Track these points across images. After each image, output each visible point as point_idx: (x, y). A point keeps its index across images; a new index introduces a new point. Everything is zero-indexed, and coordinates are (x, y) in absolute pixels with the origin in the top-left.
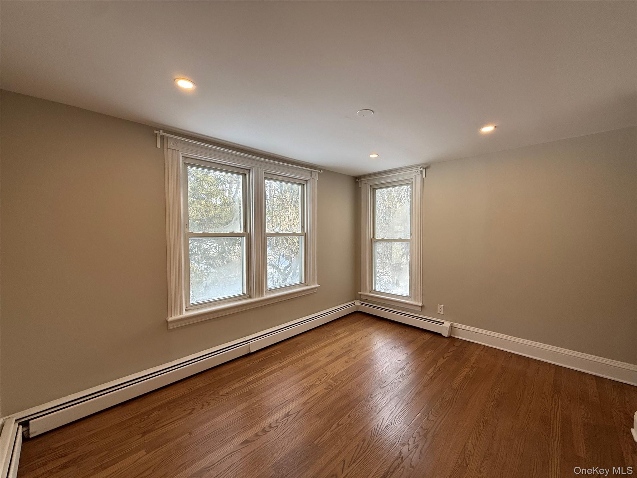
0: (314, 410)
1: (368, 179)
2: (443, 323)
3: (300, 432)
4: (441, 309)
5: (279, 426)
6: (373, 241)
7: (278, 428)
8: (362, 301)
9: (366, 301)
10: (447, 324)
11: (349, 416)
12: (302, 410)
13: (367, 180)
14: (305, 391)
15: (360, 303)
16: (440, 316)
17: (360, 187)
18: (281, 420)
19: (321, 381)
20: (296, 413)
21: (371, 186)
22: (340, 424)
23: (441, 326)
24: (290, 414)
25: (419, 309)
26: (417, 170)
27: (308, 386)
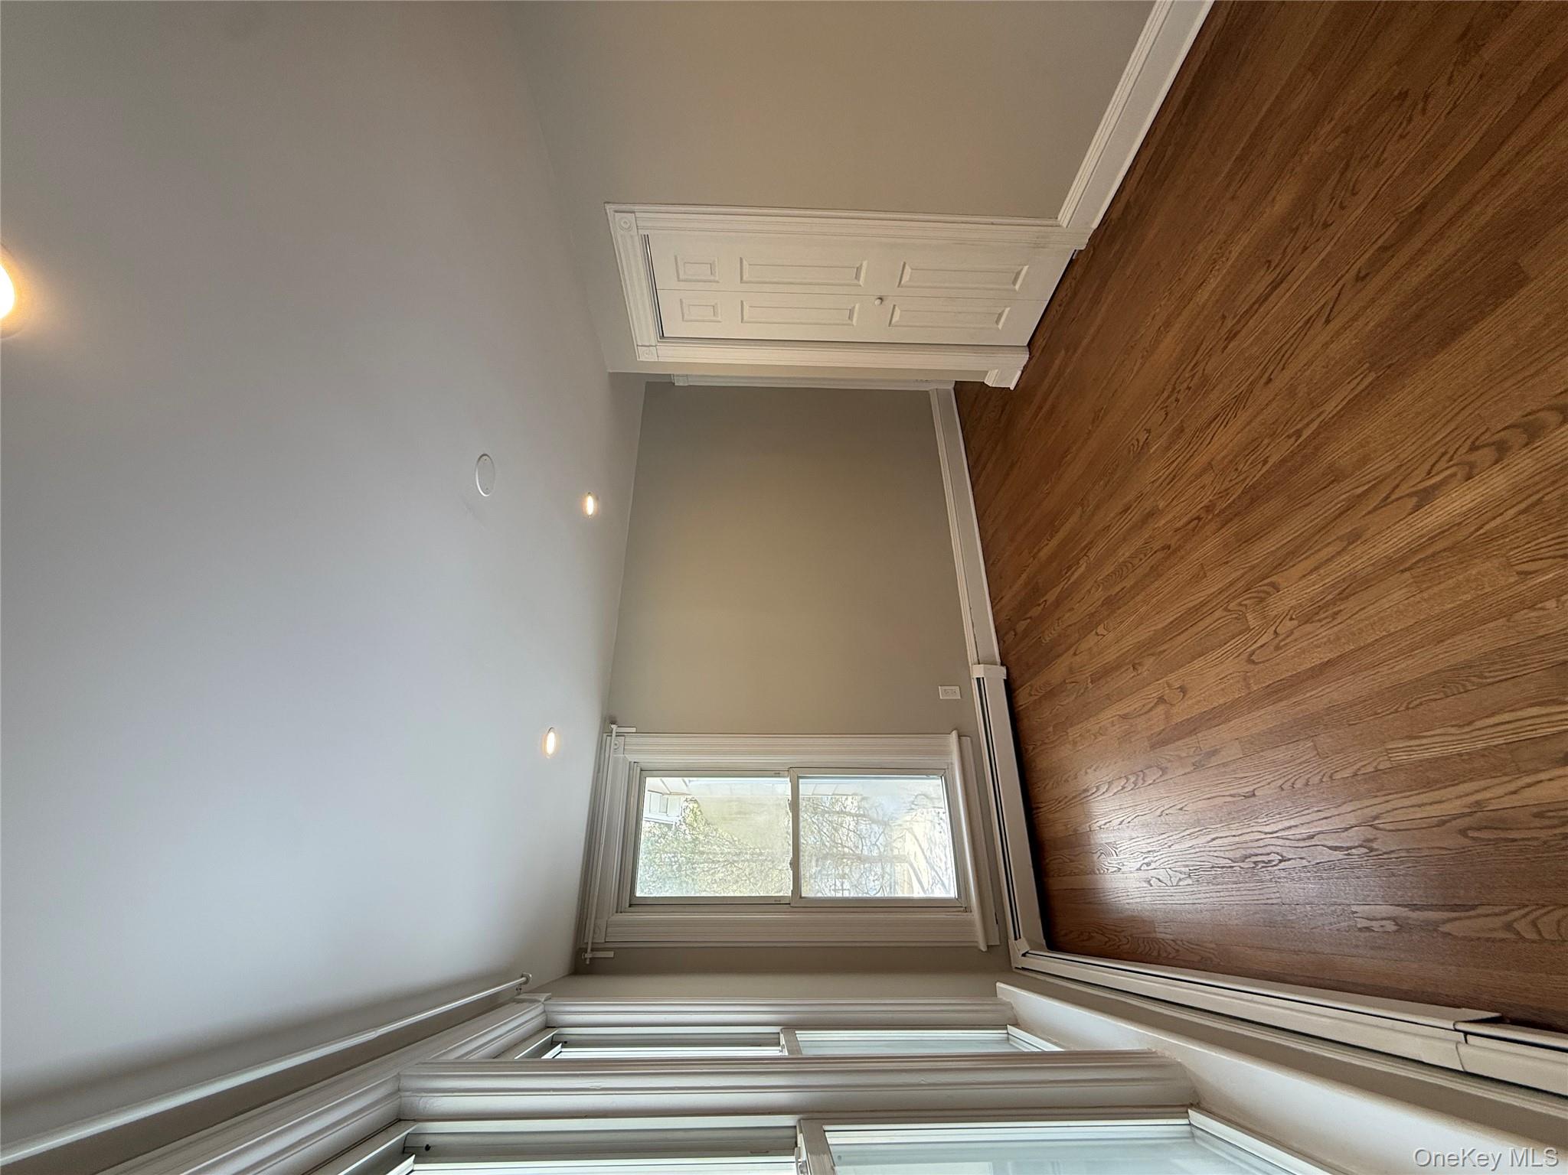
0: (1338, 503)
1: (593, 916)
2: (978, 679)
3: (1405, 415)
4: (949, 693)
5: (1463, 450)
6: (797, 902)
7: (1469, 442)
8: (1007, 938)
9: (1000, 920)
10: (978, 671)
11: (1265, 462)
12: (1370, 508)
13: (596, 918)
14: (1334, 602)
15: (1016, 939)
16: (965, 693)
17: (611, 954)
18: (1454, 475)
19: (1275, 632)
20: (1392, 502)
21: (619, 910)
22: (1293, 439)
23: (987, 680)
24: (1415, 499)
25: (966, 740)
26: (612, 744)
27: (1319, 621)
